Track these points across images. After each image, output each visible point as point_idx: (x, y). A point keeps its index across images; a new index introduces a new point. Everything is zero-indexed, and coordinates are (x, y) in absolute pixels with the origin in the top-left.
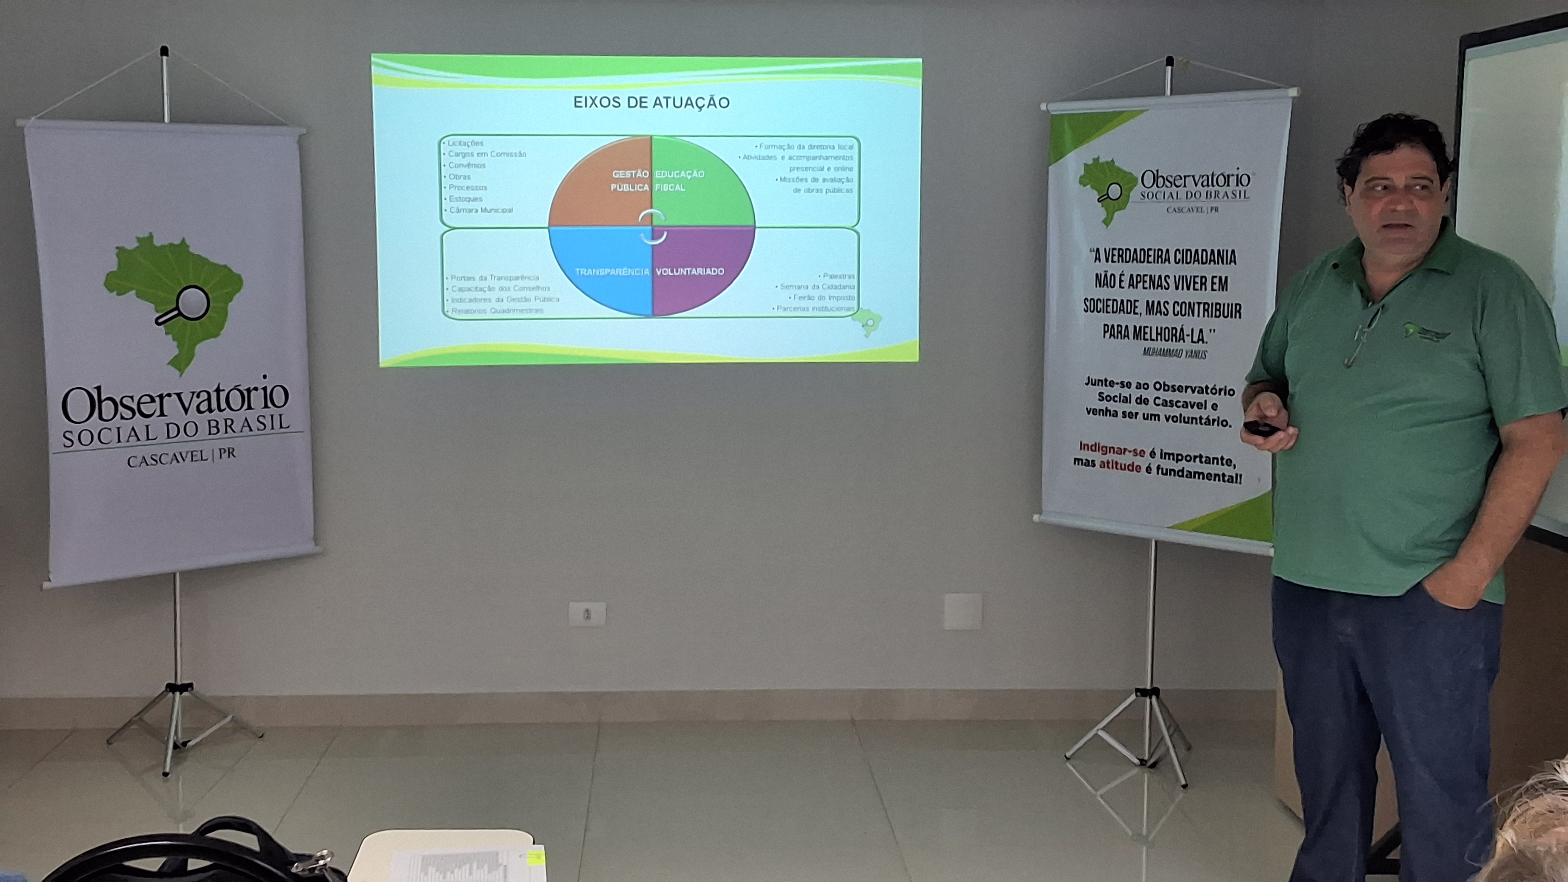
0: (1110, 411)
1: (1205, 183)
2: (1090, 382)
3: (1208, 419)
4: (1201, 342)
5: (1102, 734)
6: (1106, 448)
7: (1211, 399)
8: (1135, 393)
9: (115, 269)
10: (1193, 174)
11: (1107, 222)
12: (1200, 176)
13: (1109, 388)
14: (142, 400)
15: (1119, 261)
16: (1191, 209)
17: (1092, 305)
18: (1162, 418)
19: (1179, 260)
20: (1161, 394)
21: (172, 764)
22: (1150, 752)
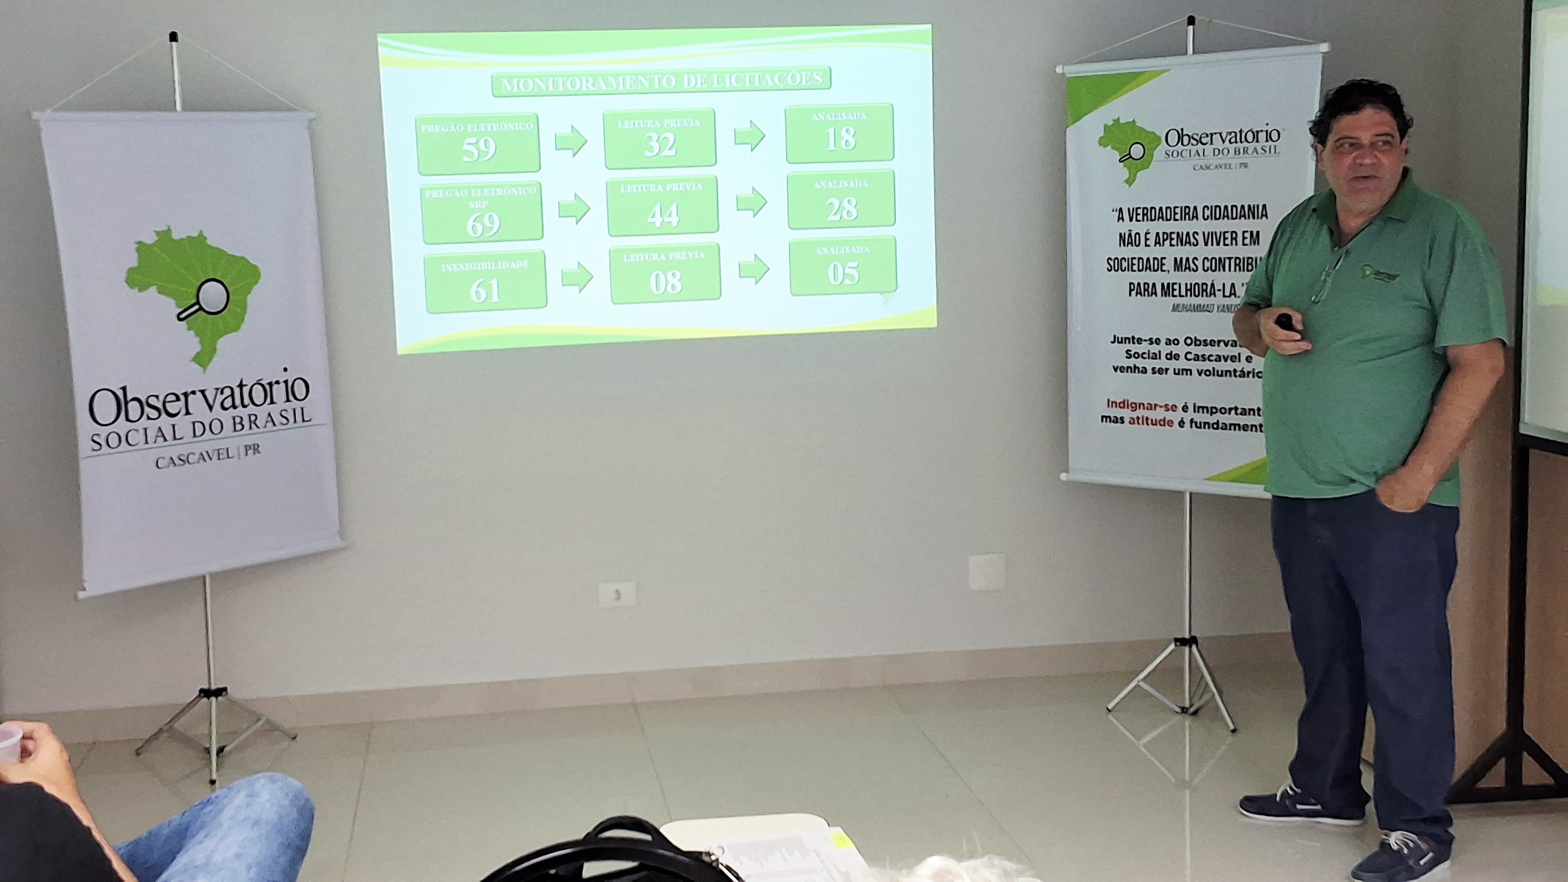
0: (1138, 368)
1: (1233, 140)
2: (1116, 340)
3: (1242, 371)
4: (1233, 297)
5: (1142, 684)
6: (1136, 404)
8: (1165, 349)
9: (136, 264)
10: (1220, 132)
11: (1130, 182)
12: (1228, 133)
13: (1137, 345)
14: (168, 399)
15: (1143, 220)
16: (1218, 166)
17: (1116, 265)
18: (1195, 373)
19: (1208, 217)
20: (1194, 350)
21: (217, 770)
22: (1191, 699)
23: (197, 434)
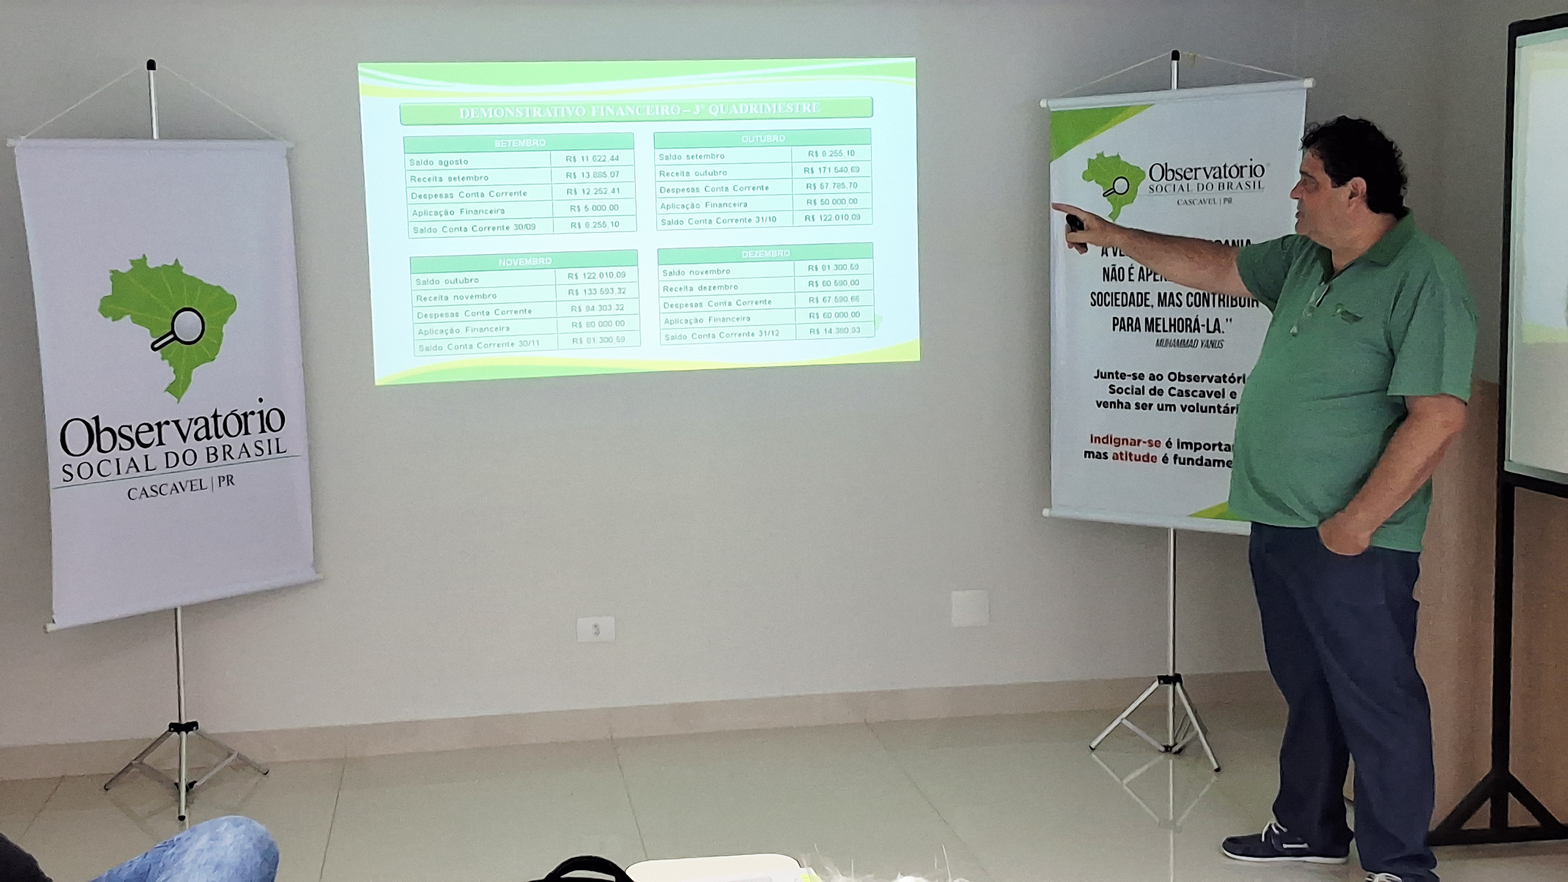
0: (1122, 403)
1: (1217, 175)
2: (1100, 375)
3: (1226, 407)
4: (1217, 332)
5: (1125, 722)
6: (1119, 439)
7: (1229, 387)
8: (1148, 384)
9: (110, 293)
10: (1204, 167)
11: (1113, 216)
12: (1212, 168)
13: (1120, 380)
14: (140, 430)
16: (1202, 201)
17: (1099, 299)
18: (1178, 408)
20: (1176, 384)
21: (186, 806)
22: (1175, 739)
23: (170, 465)
